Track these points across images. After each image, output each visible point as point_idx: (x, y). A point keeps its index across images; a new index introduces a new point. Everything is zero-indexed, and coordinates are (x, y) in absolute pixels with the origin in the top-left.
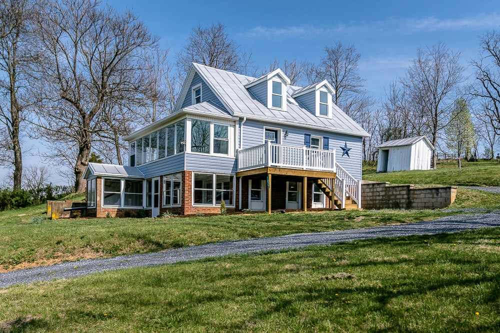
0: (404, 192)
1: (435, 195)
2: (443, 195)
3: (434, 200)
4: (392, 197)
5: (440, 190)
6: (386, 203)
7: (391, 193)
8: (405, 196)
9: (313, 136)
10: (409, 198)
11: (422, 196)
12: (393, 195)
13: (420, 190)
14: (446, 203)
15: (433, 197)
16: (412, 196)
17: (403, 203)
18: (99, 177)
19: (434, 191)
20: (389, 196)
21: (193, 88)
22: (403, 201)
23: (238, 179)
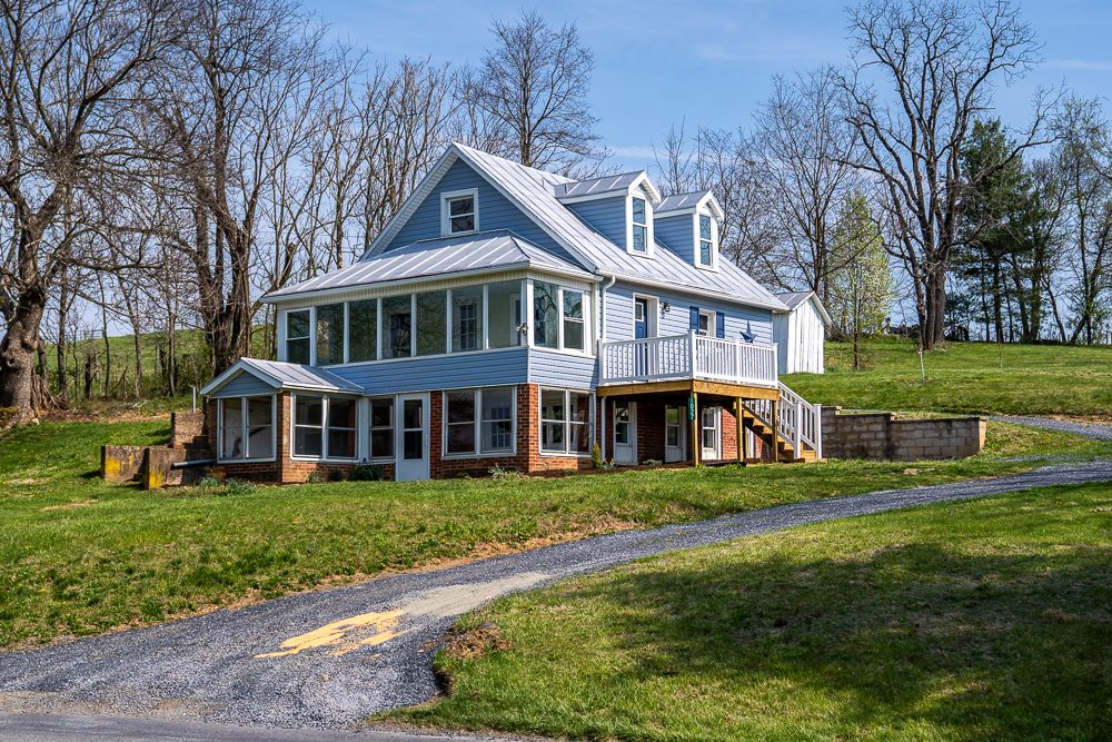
0: (879, 427)
1: (945, 434)
2: (962, 432)
3: (943, 443)
4: (850, 437)
5: (955, 424)
6: (837, 450)
7: (847, 429)
8: (881, 435)
9: (703, 311)
10: (888, 439)
11: (918, 434)
12: (852, 432)
13: (913, 422)
14: (971, 447)
15: (940, 437)
16: (894, 435)
17: (876, 449)
18: (287, 392)
19: (942, 425)
20: (844, 435)
21: (444, 195)
22: (877, 444)
23: (599, 399)
